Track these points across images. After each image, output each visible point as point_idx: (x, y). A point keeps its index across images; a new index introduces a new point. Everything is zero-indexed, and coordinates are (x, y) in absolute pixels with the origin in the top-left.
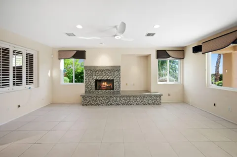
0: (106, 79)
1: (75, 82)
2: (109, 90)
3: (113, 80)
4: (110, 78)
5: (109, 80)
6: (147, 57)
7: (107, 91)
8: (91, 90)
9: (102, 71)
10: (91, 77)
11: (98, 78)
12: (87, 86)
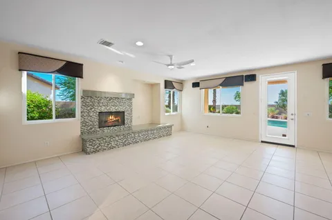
0: (114, 110)
1: (57, 118)
2: (118, 126)
3: (124, 112)
4: (121, 109)
5: (119, 112)
6: (153, 86)
7: (115, 128)
8: (91, 129)
9: (110, 100)
10: (91, 109)
11: (103, 109)
12: (84, 123)
